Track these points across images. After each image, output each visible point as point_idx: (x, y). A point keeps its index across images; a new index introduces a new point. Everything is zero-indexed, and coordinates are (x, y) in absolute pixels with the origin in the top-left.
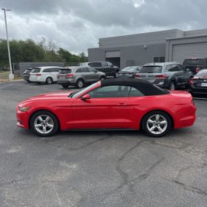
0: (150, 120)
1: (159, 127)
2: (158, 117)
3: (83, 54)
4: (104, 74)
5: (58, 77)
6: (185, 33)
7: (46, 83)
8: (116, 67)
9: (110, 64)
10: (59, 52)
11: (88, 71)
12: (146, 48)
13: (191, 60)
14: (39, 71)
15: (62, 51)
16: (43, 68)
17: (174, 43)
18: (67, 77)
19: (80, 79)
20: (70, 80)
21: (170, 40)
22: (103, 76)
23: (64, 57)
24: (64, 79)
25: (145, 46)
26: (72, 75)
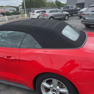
11: (57, 12)
16: (36, 11)
20: (45, 17)
23: (57, 5)
26: (46, 15)
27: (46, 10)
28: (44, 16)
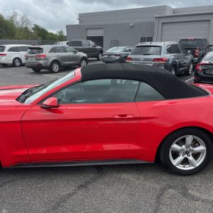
0: (175, 146)
1: (191, 158)
2: (189, 139)
3: (61, 32)
4: (85, 55)
5: (27, 58)
6: (174, 11)
7: (13, 65)
8: (98, 47)
9: (92, 43)
10: (33, 29)
11: (66, 52)
12: (132, 27)
13: (187, 40)
14: (3, 50)
15: (37, 28)
16: (8, 47)
17: (164, 22)
18: (38, 58)
19: (55, 61)
20: (42, 62)
21: (159, 17)
22: (84, 58)
23: (39, 35)
24: (34, 60)
25: (131, 24)
26: (45, 56)
27: (41, 46)
28: (39, 60)
